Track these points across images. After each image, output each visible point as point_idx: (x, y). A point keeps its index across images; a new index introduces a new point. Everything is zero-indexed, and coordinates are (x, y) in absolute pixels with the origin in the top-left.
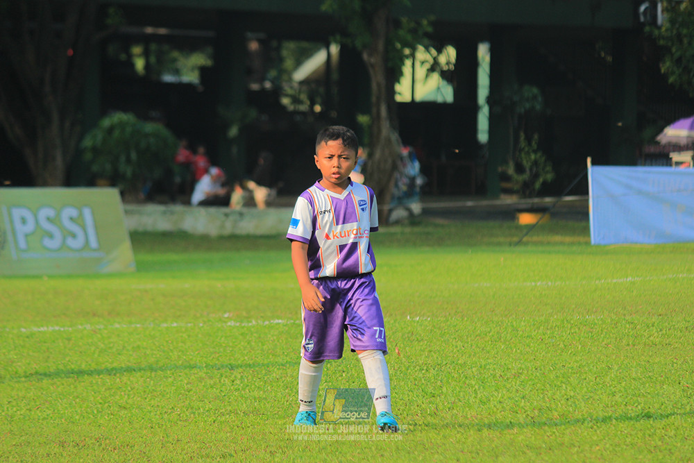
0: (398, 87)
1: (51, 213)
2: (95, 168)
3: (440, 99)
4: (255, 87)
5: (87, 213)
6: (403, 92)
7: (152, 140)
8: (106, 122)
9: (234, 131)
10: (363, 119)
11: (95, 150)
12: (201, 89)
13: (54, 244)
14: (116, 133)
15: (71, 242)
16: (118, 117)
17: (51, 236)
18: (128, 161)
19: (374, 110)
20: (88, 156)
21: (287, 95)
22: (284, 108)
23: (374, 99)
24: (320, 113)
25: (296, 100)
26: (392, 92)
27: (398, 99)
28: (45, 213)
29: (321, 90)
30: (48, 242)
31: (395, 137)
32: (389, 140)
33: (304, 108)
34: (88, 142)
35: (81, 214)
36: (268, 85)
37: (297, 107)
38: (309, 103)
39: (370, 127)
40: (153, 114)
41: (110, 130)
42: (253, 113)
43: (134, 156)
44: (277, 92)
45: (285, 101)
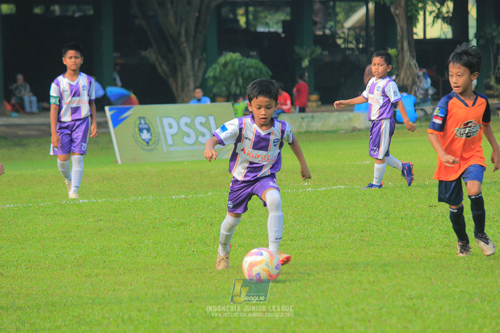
0: (415, 30)
1: (188, 120)
2: (215, 90)
3: (443, 37)
4: (319, 33)
5: (211, 119)
6: (418, 32)
7: (252, 70)
8: (222, 60)
9: (306, 63)
10: (392, 52)
11: (215, 78)
12: (283, 35)
13: (190, 141)
14: (229, 67)
15: (201, 139)
16: (230, 56)
17: (189, 136)
18: (237, 85)
19: (399, 45)
20: (211, 82)
21: (340, 38)
22: (339, 46)
23: (399, 38)
24: (363, 48)
25: (346, 41)
26: (411, 33)
27: (415, 37)
28: (184, 120)
29: (363, 33)
30: (186, 140)
31: (414, 62)
32: (410, 65)
33: (351, 46)
34: (210, 73)
35: (208, 121)
36: (327, 32)
37: (346, 46)
38: (354, 42)
39: (397, 56)
40: (253, 53)
41: (225, 65)
42: (318, 50)
43: (241, 81)
44: (334, 36)
45: (340, 41)
